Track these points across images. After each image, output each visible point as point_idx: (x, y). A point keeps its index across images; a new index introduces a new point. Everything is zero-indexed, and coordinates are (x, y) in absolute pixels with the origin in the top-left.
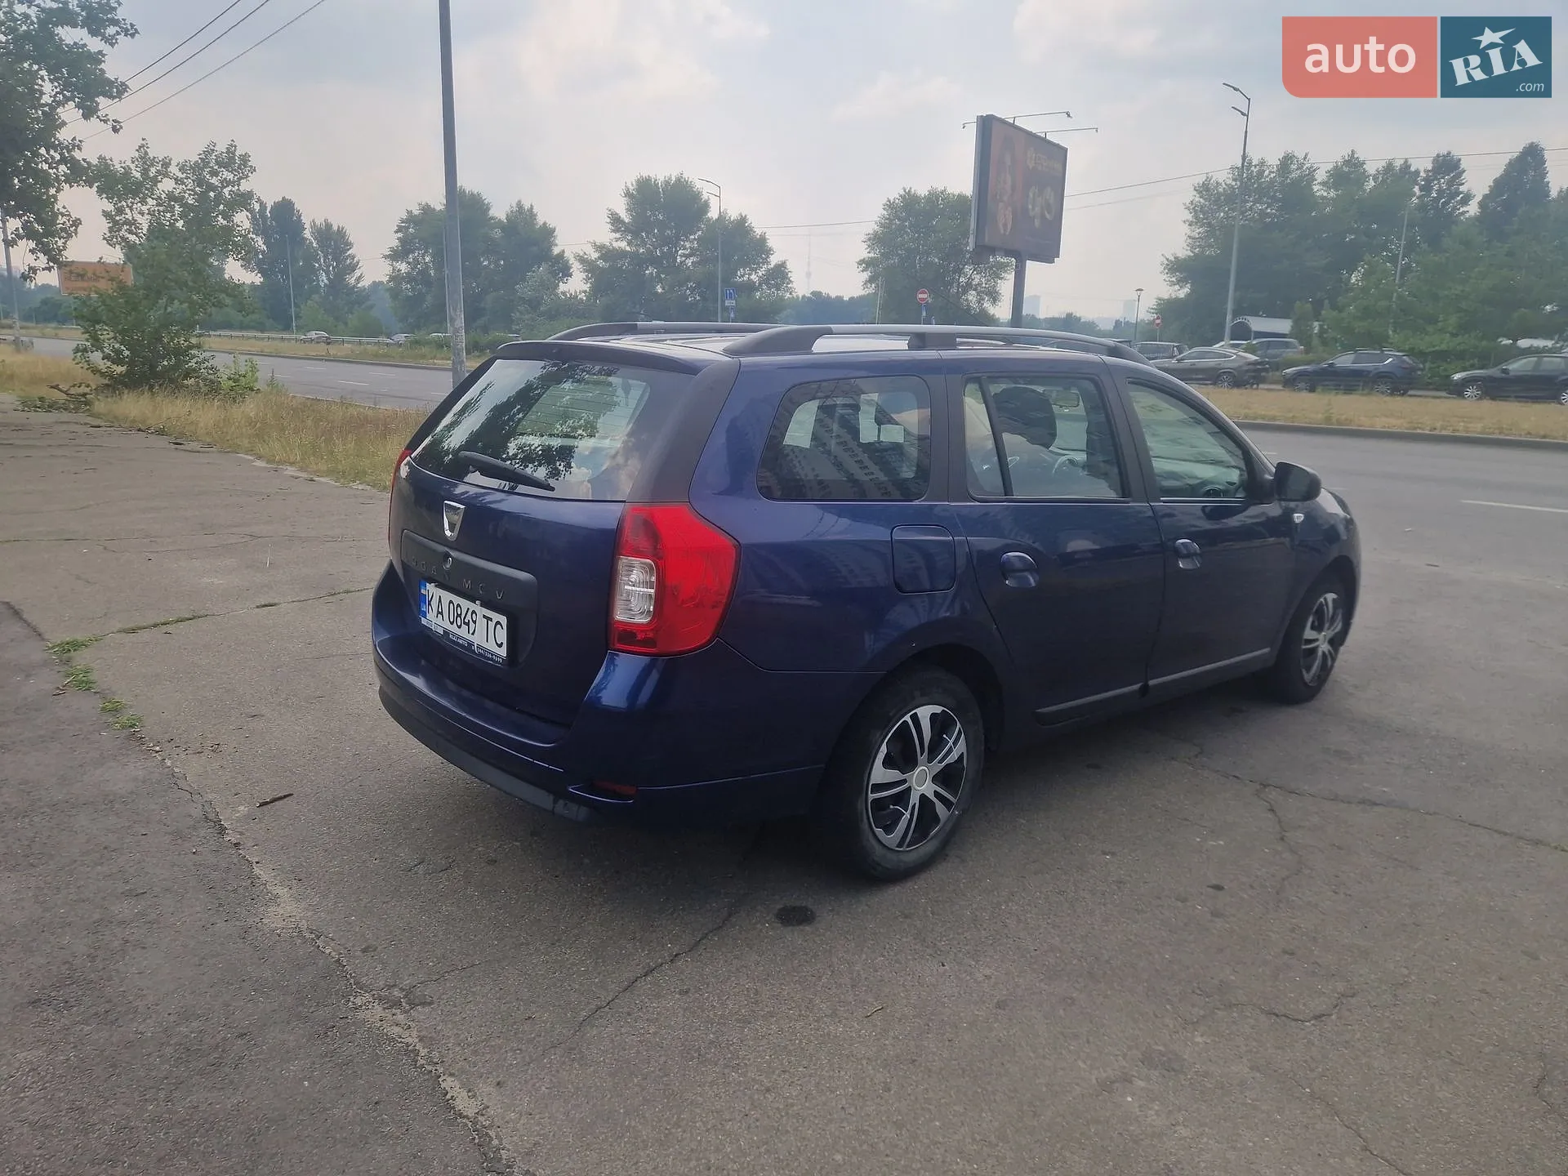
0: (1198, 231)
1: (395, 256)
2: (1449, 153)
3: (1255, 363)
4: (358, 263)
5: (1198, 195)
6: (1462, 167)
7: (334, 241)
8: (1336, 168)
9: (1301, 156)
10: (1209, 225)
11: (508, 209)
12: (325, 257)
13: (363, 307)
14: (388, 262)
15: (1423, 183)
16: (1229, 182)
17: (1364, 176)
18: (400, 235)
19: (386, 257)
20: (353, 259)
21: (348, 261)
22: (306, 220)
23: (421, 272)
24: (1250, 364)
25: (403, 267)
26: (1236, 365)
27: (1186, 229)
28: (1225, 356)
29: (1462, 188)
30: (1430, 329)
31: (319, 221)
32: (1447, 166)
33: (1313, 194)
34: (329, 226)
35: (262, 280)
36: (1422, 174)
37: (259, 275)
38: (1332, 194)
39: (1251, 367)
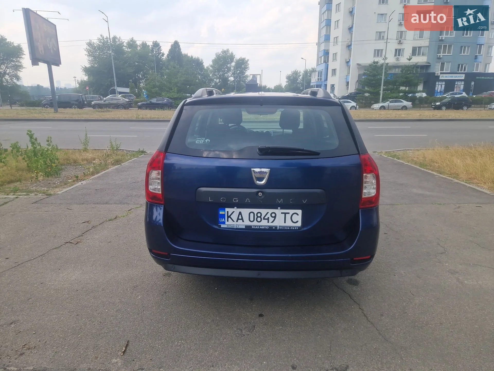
0: (91, 58)
2: (156, 41)
3: (129, 102)
5: (88, 46)
6: (160, 45)
8: (128, 42)
9: (118, 37)
10: (94, 57)
15: (151, 49)
16: (98, 43)
17: (137, 46)
24: (127, 102)
26: (122, 102)
27: (86, 57)
28: (119, 100)
29: (161, 52)
30: (171, 92)
32: (156, 45)
33: (123, 50)
36: (150, 46)
38: (129, 50)
39: (128, 103)
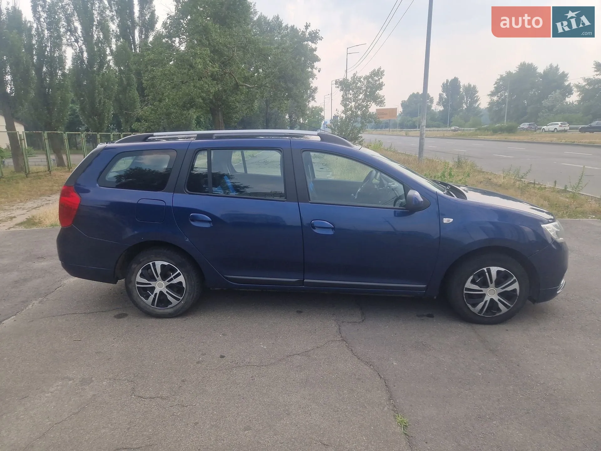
1: (493, 94)
4: (479, 99)
7: (471, 91)
11: (545, 68)
12: (467, 98)
13: (478, 116)
14: (489, 97)
18: (495, 86)
19: (489, 95)
20: (478, 97)
21: (476, 98)
22: (461, 84)
23: (503, 100)
25: (495, 98)
31: (466, 84)
34: (470, 85)
35: (443, 109)
37: (442, 107)
